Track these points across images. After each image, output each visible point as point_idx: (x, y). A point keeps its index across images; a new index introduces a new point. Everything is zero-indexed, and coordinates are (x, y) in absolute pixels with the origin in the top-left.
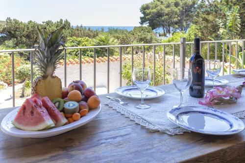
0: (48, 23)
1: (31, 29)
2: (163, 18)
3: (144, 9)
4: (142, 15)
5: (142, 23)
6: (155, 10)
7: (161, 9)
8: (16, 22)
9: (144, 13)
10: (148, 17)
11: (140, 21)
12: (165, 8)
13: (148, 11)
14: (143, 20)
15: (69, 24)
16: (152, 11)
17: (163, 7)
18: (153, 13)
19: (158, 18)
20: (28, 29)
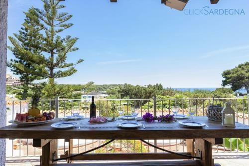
0: (149, 86)
1: (137, 90)
2: (243, 81)
3: (225, 74)
4: (224, 79)
5: (224, 85)
6: (235, 75)
7: (242, 74)
8: (129, 85)
9: (226, 77)
10: (229, 80)
11: (222, 83)
12: (245, 73)
13: (229, 76)
14: (225, 83)
15: (162, 87)
16: (232, 75)
17: (243, 72)
18: (233, 77)
19: (238, 80)
20: (135, 90)
